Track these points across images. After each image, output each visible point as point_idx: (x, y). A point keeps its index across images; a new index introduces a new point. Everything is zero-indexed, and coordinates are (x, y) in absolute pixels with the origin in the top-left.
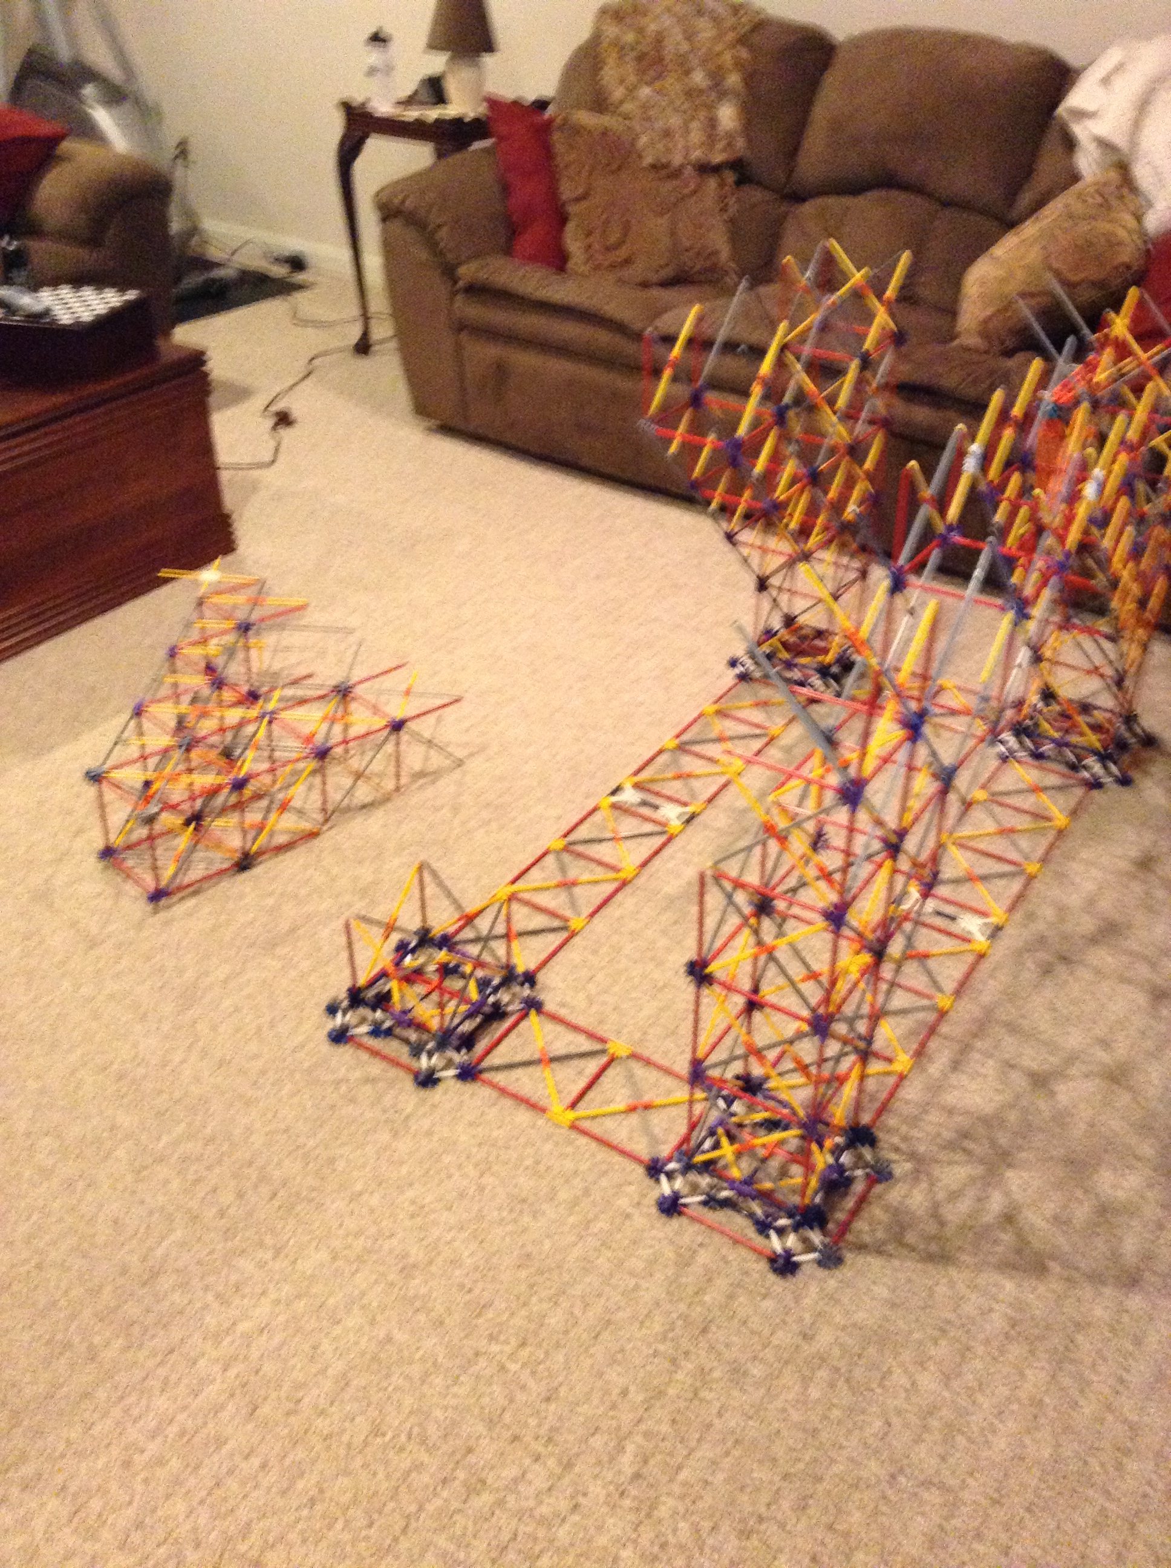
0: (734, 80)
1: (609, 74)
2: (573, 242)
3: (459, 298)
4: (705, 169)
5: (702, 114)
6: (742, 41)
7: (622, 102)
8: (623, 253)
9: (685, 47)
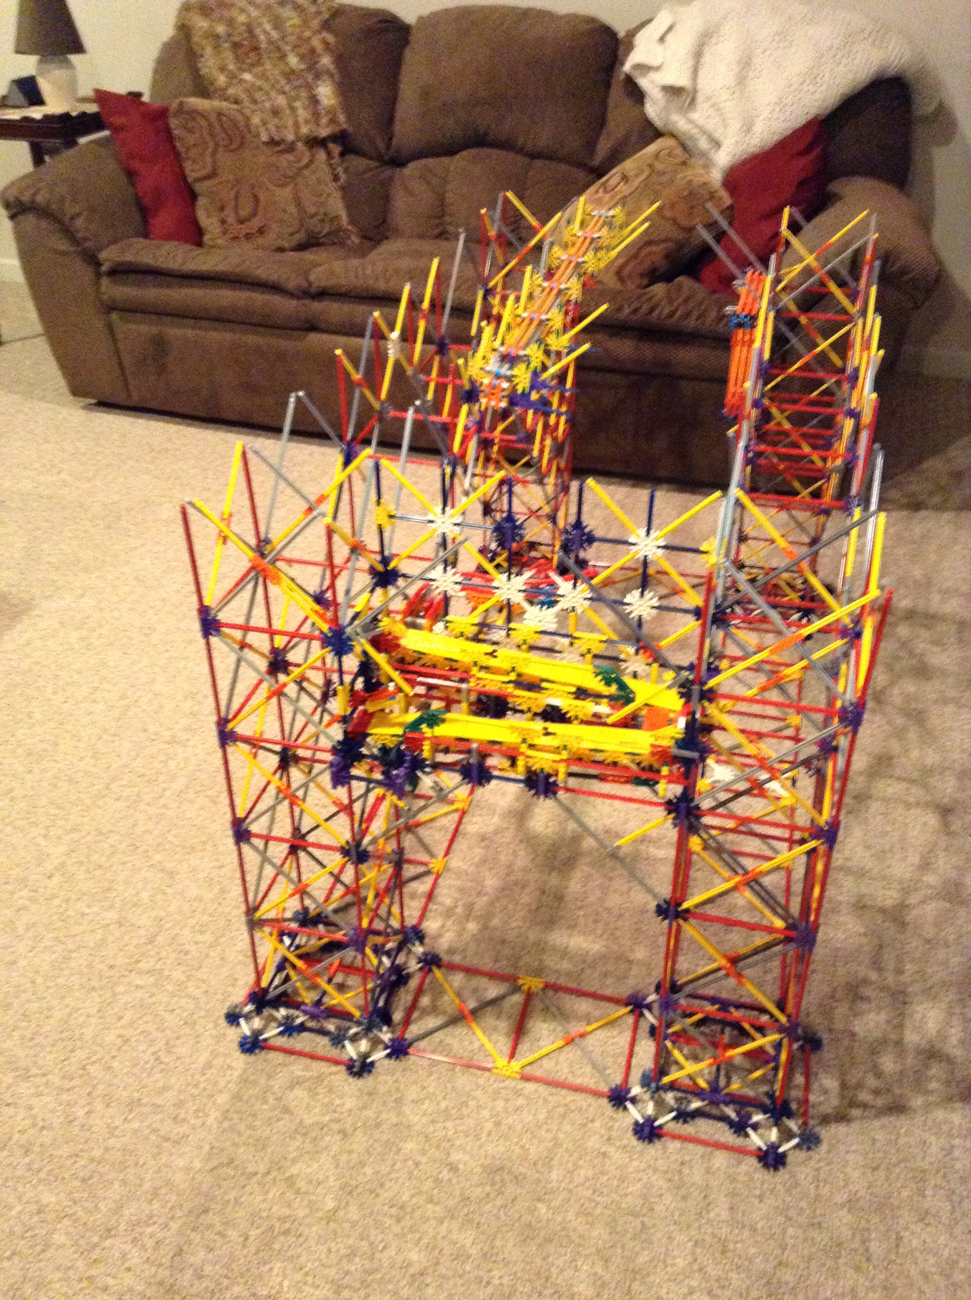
0: (326, 61)
1: (209, 64)
2: (207, 219)
3: (105, 281)
4: (314, 142)
5: (304, 94)
6: (326, 25)
7: (226, 89)
8: (256, 223)
9: (275, 35)
